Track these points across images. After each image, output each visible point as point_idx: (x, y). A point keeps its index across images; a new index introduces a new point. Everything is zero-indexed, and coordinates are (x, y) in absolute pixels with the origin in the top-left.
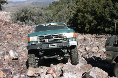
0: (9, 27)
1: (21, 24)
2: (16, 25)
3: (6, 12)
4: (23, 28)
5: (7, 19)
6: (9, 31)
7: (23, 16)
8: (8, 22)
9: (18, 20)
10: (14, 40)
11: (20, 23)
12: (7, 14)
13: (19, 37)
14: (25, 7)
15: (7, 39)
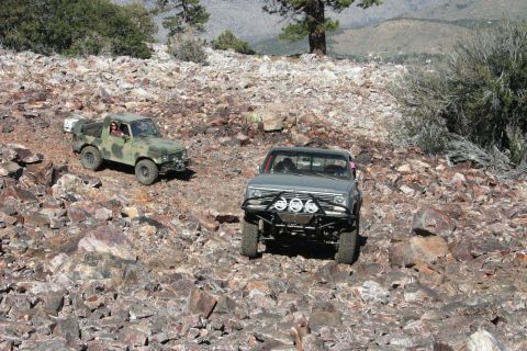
0: (395, 186)
1: (474, 163)
2: (440, 167)
3: (358, 69)
4: (495, 196)
5: (370, 124)
6: (396, 210)
7: (495, 102)
8: (378, 145)
9: (451, 130)
10: (462, 277)
11: (473, 152)
12: (367, 85)
13: (495, 258)
14: (517, 34)
15: (409, 266)
